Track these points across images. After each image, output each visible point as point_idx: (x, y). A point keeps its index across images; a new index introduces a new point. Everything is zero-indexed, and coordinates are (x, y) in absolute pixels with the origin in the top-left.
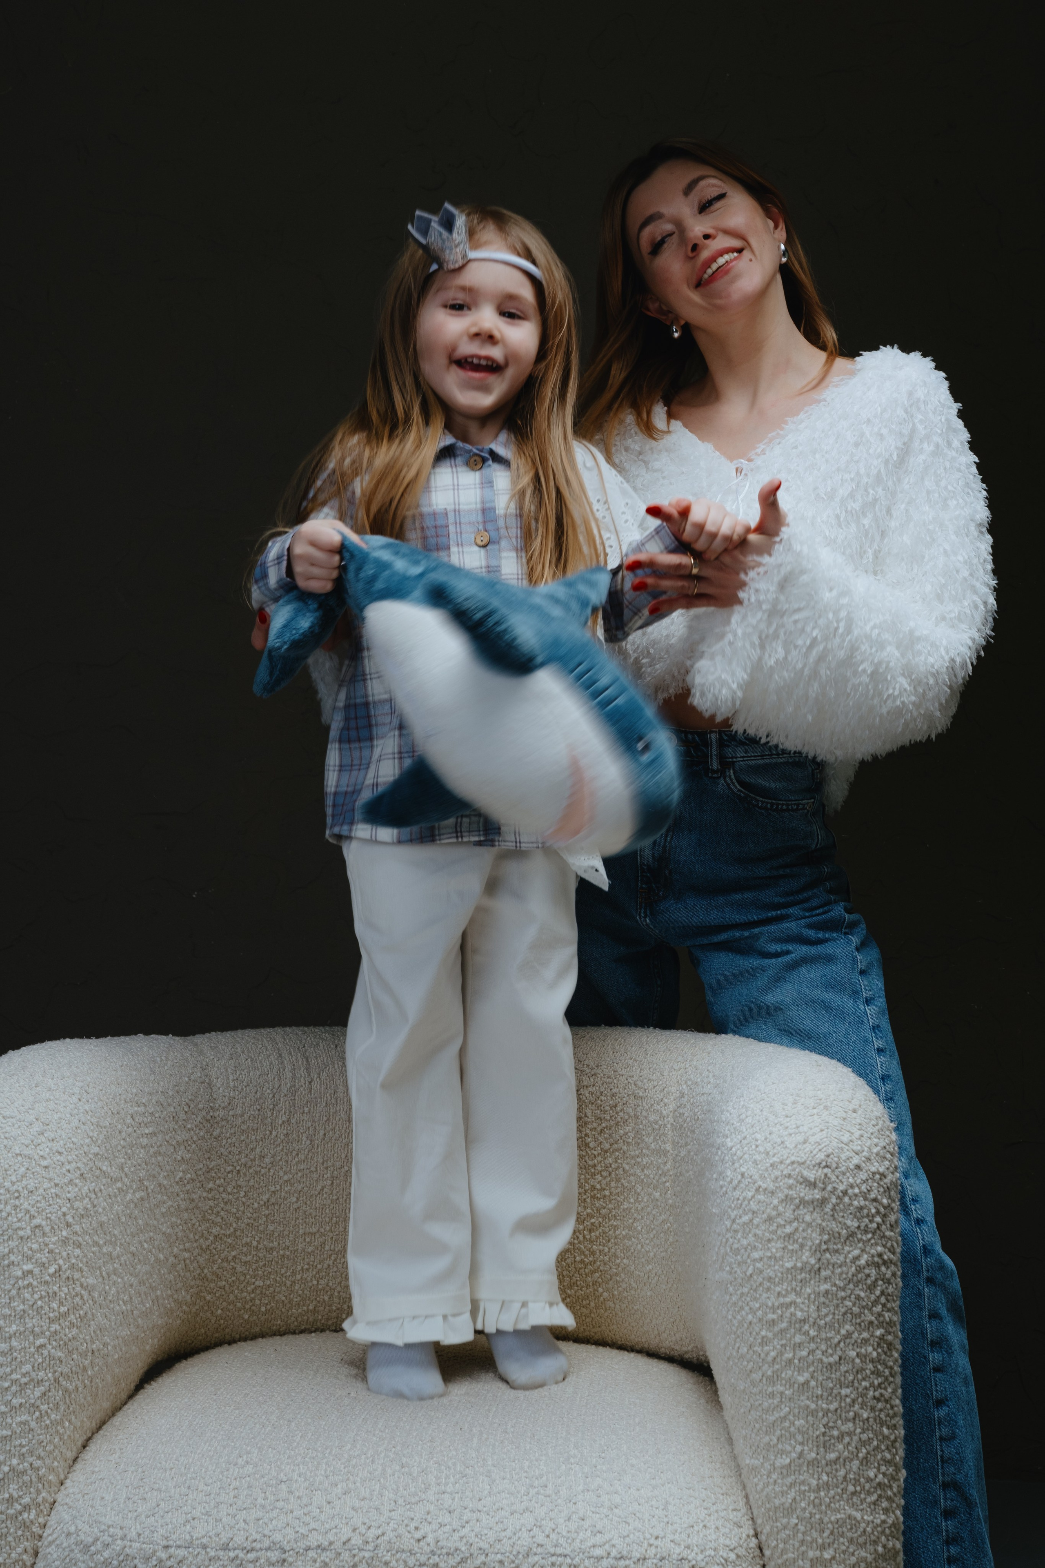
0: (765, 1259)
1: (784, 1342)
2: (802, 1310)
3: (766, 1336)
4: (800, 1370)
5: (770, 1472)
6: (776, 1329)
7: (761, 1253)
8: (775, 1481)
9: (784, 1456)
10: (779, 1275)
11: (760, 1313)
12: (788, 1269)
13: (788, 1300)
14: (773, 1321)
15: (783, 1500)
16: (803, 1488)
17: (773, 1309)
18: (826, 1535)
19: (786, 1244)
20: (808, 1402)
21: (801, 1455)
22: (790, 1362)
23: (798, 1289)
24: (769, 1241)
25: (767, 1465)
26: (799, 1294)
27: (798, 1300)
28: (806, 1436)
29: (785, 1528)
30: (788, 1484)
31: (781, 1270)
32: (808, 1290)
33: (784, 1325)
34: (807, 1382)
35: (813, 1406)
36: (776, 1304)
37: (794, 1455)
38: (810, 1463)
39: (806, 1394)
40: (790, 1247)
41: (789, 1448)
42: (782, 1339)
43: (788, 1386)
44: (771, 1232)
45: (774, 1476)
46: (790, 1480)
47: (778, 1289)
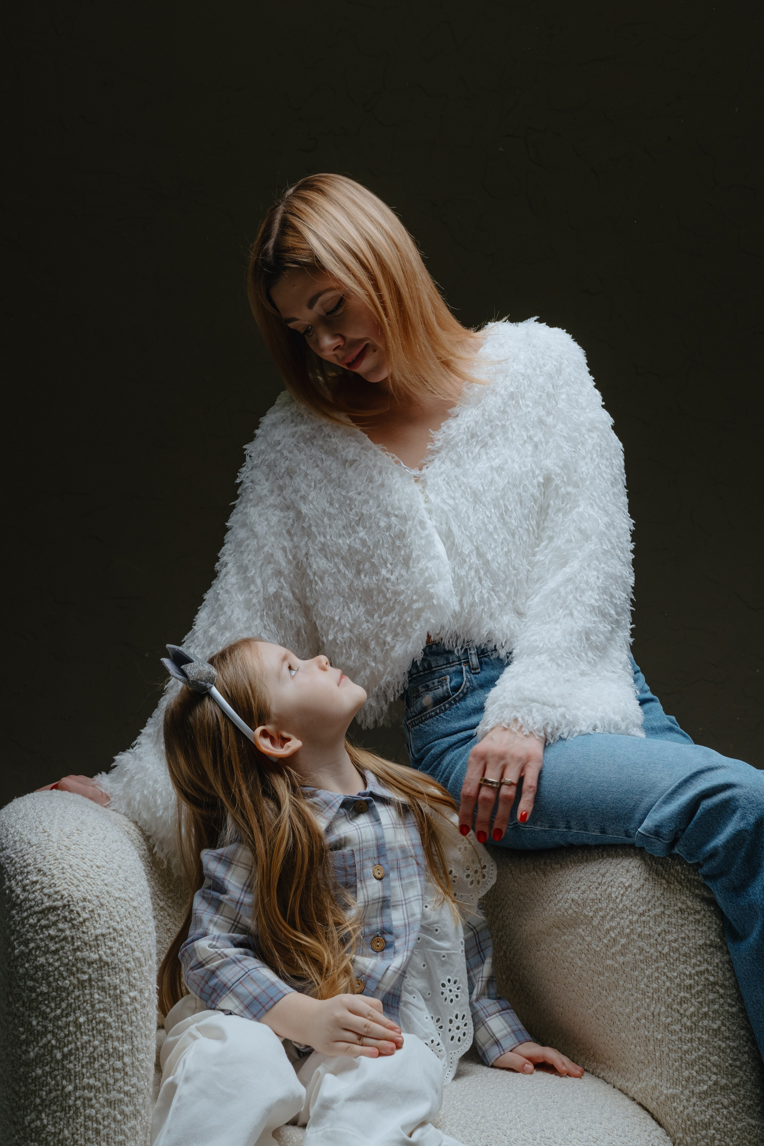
0: (680, 940)
1: (700, 999)
2: (713, 976)
3: (685, 997)
4: (714, 1020)
5: (690, 1097)
6: (693, 991)
7: (675, 936)
8: (694, 1104)
9: (702, 1084)
10: (693, 950)
11: (677, 981)
12: (700, 946)
13: (702, 968)
14: (690, 985)
15: (703, 1117)
16: (717, 1106)
17: (690, 976)
18: (734, 1139)
19: (697, 926)
20: (720, 1042)
21: (716, 1083)
22: (706, 1014)
23: (709, 959)
24: (682, 925)
25: (687, 1092)
26: (710, 964)
27: (710, 968)
28: (719, 1068)
29: (704, 1138)
30: (706, 1105)
31: (694, 947)
32: (717, 961)
33: (700, 988)
34: (719, 1028)
35: (723, 1045)
36: (693, 972)
37: (710, 1083)
38: (722, 1088)
39: (718, 1037)
40: (700, 929)
41: (705, 1078)
42: (698, 998)
43: (704, 1032)
44: (682, 919)
45: (694, 1100)
46: (707, 1101)
47: (693, 961)
